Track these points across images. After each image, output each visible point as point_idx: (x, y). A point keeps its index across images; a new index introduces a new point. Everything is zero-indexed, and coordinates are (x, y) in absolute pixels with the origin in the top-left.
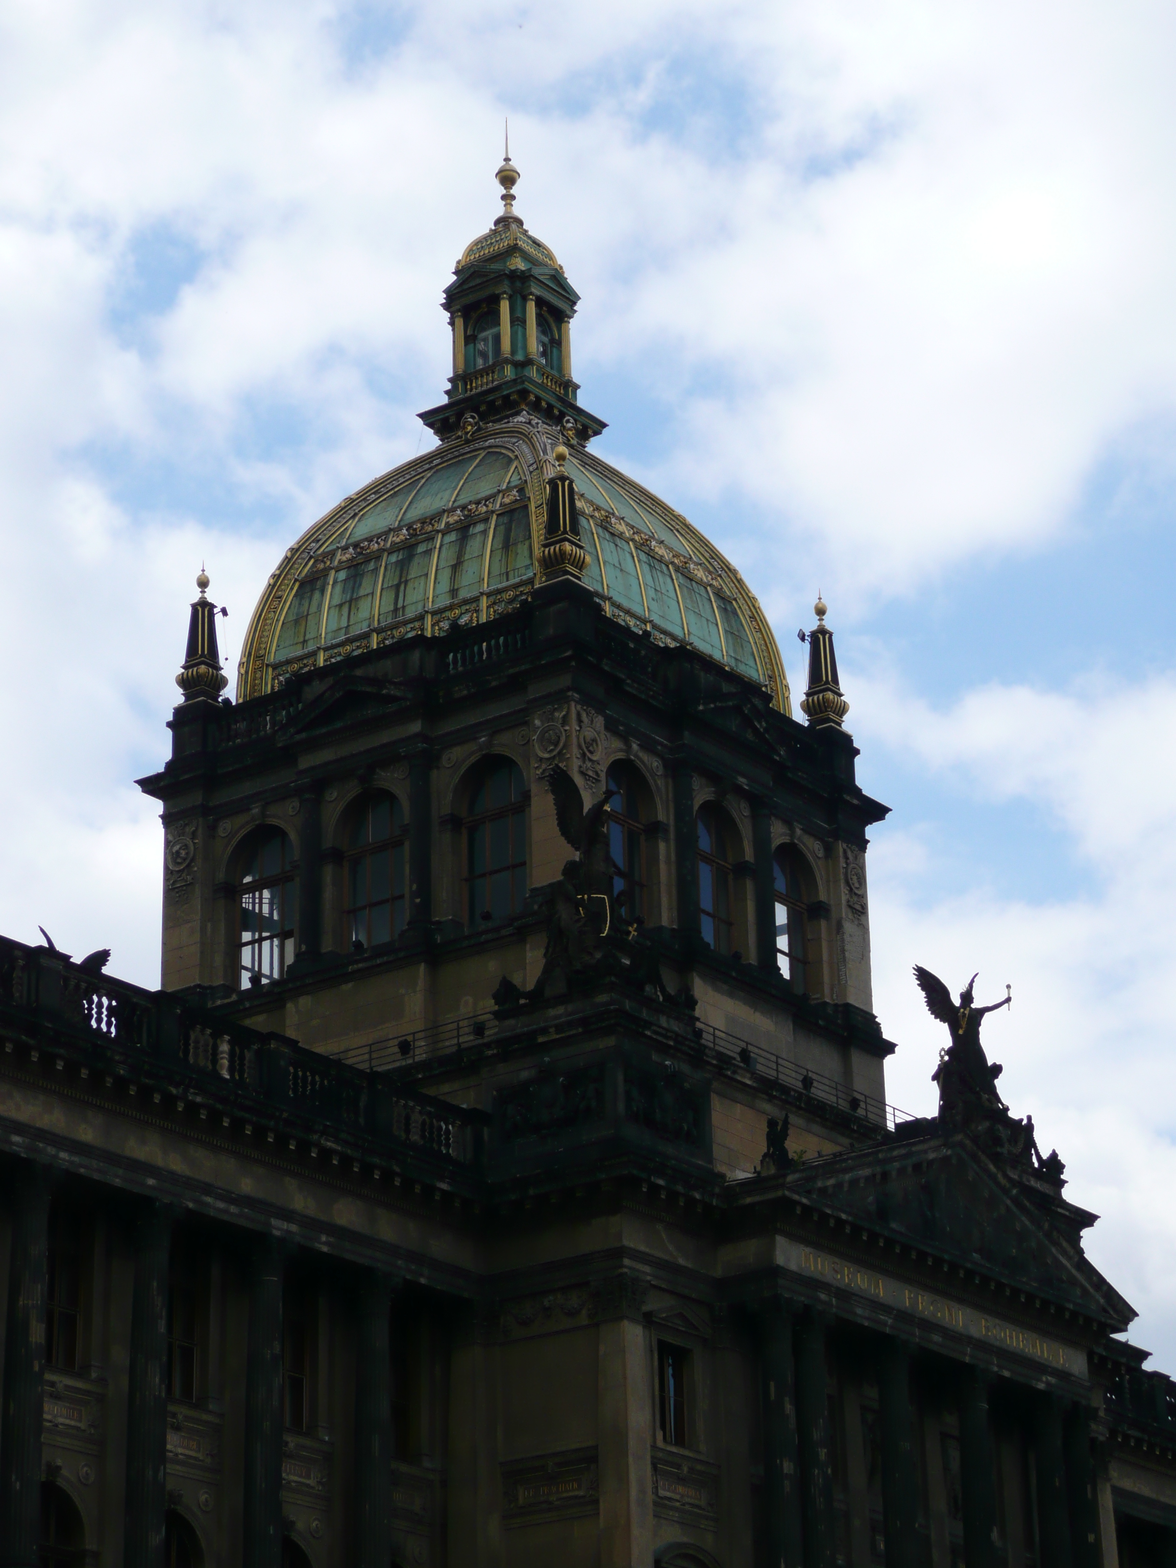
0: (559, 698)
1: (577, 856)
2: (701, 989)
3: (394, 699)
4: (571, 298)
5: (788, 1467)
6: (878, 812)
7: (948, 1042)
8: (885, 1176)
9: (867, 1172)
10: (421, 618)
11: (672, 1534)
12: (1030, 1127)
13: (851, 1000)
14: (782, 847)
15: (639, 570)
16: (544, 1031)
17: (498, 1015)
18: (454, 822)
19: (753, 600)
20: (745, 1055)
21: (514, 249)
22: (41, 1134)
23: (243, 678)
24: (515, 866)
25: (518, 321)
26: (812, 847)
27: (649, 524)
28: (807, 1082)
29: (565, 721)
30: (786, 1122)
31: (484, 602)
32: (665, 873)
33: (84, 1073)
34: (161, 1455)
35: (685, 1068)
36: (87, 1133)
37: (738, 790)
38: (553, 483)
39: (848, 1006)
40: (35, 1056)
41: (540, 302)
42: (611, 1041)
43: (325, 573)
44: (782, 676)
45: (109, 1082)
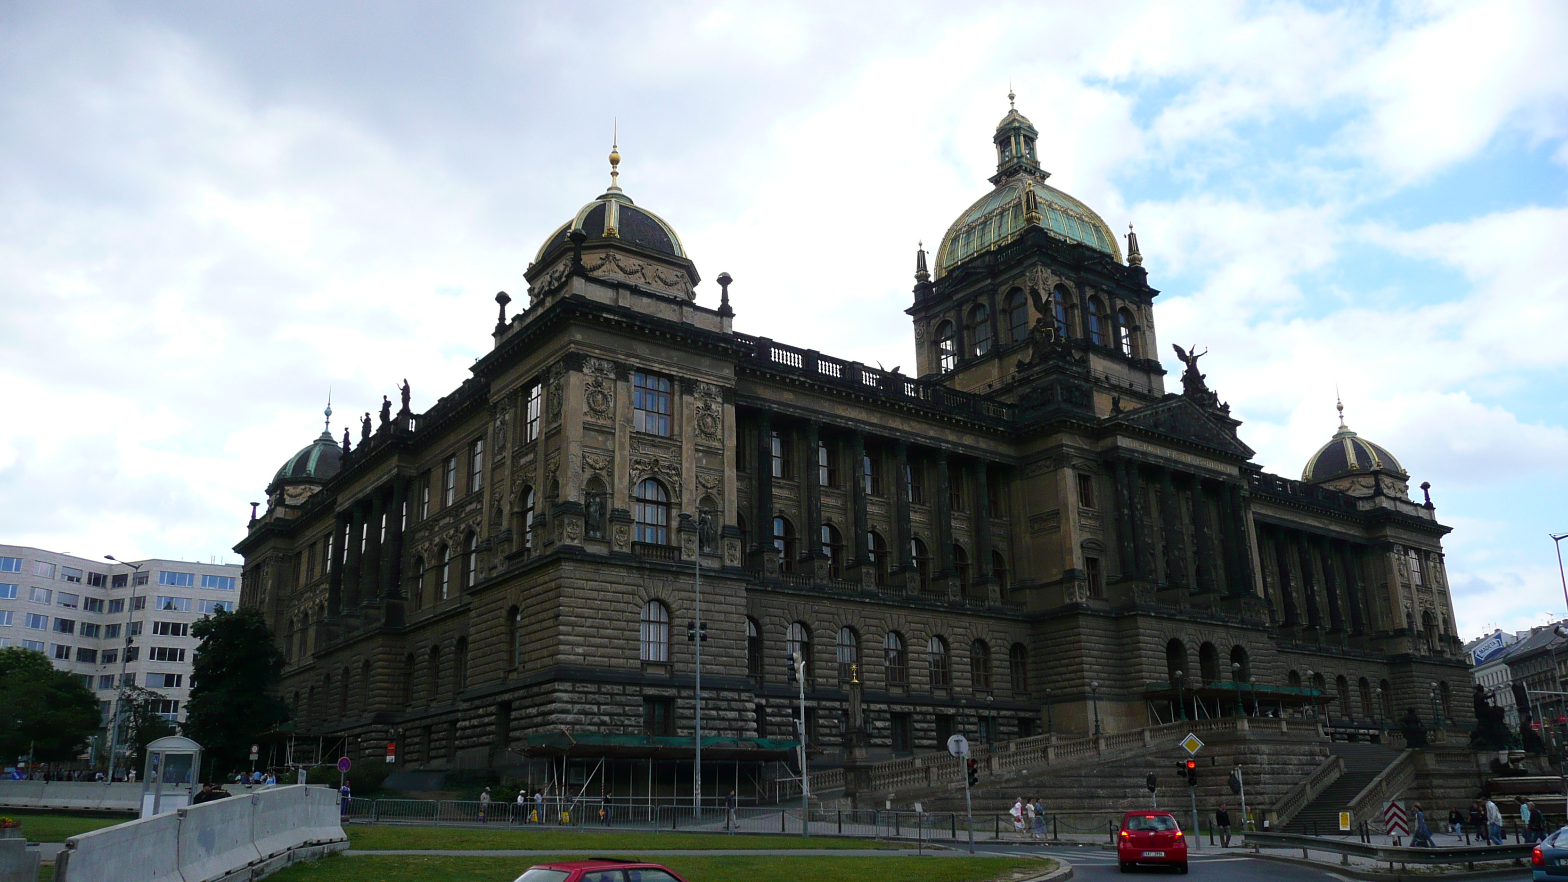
0: (1034, 265)
1: (1040, 316)
2: (1092, 357)
3: (980, 273)
4: (1036, 134)
5: (1126, 511)
6: (1156, 293)
7: (1186, 368)
8: (1156, 413)
9: (1149, 412)
10: (990, 245)
11: (1087, 536)
12: (1216, 394)
13: (1150, 357)
14: (1120, 309)
15: (1063, 220)
16: (1032, 375)
17: (1018, 372)
18: (1004, 311)
19: (1107, 226)
20: (1107, 378)
21: (1014, 120)
22: (859, 421)
23: (936, 274)
24: (1024, 324)
25: (1018, 143)
26: (1133, 307)
27: (1066, 204)
28: (1131, 385)
29: (1037, 272)
30: (1119, 398)
31: (1009, 237)
32: (1078, 320)
33: (871, 400)
34: (909, 520)
35: (1083, 383)
36: (874, 420)
37: (1103, 290)
38: (1027, 193)
39: (1149, 360)
40: (853, 396)
41: (1025, 136)
42: (1055, 376)
43: (959, 236)
44: (1119, 251)
45: (879, 402)
